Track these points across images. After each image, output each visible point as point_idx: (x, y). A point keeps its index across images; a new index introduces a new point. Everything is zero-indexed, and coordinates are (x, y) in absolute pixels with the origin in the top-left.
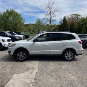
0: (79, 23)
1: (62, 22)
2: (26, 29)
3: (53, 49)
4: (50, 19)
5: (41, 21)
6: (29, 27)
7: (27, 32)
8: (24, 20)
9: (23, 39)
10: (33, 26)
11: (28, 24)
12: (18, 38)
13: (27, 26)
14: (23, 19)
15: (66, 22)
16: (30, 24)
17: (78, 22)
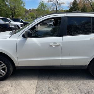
0: (93, 7)
1: (72, 6)
2: (28, 16)
3: (69, 55)
4: (56, 2)
5: (45, 4)
6: (32, 13)
7: (30, 19)
8: (24, 4)
9: (21, 28)
10: (36, 12)
11: (31, 10)
12: (13, 26)
13: (30, 12)
14: (22, 2)
15: (77, 5)
16: (33, 10)
17: (91, 5)
